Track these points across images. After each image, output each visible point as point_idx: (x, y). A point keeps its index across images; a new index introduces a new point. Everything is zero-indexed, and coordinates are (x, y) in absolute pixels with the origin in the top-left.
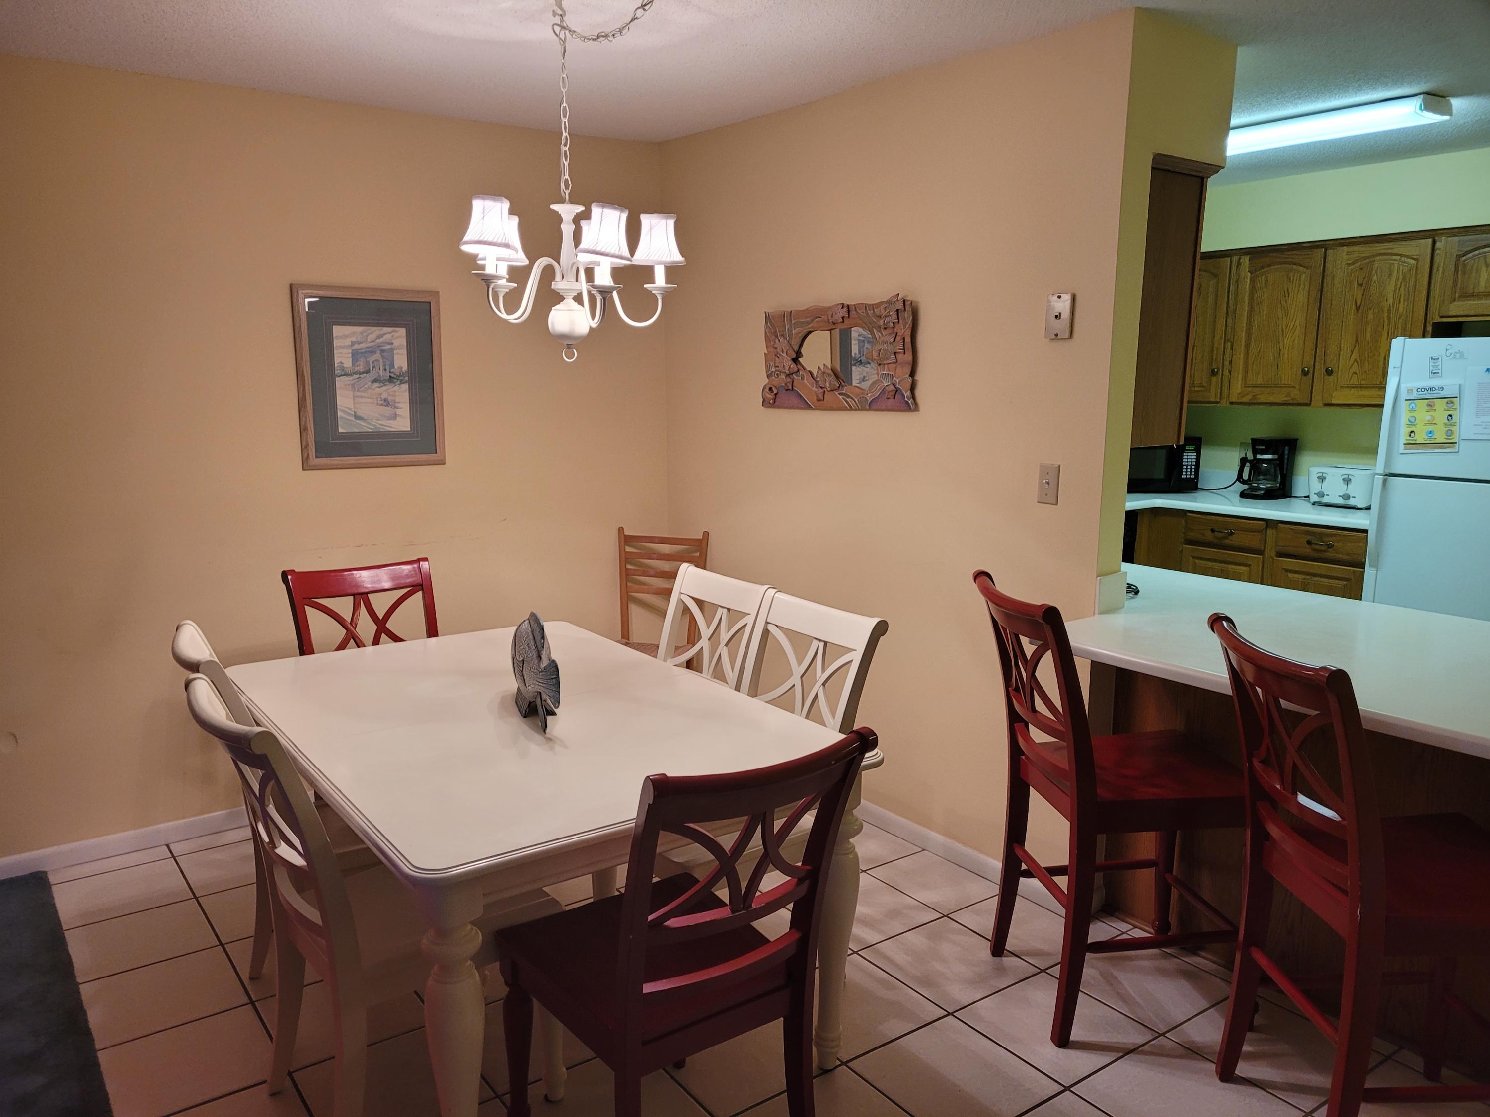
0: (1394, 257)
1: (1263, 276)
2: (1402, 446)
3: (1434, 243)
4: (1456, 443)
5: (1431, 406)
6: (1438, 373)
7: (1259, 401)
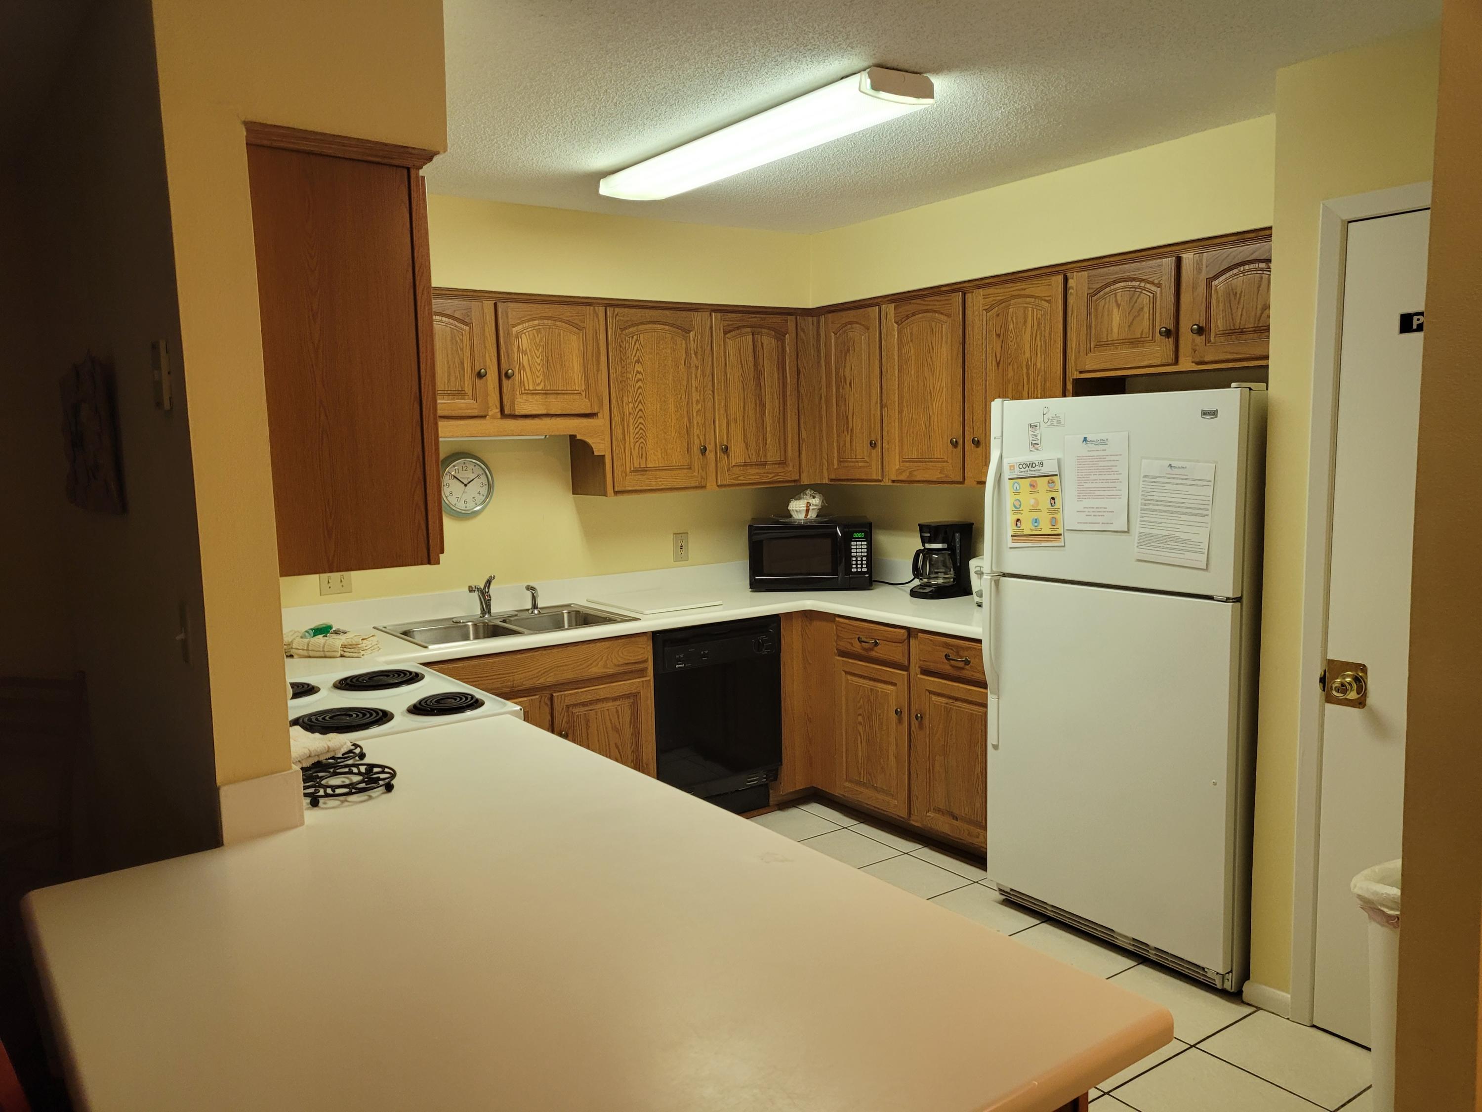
0: (1028, 300)
1: (908, 328)
2: (1010, 538)
3: (1066, 280)
4: (1060, 535)
5: (1034, 486)
6: (1038, 444)
7: (917, 479)
